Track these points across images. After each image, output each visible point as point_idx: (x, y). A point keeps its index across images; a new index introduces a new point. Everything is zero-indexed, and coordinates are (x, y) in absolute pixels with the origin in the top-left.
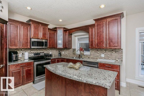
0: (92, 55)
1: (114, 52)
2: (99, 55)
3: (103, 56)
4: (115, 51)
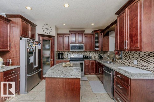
0: (124, 60)
1: (151, 58)
3: (136, 62)
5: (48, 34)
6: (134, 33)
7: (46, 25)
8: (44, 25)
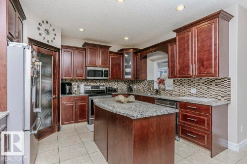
0: (176, 90)
1: (214, 85)
2: (186, 90)
3: (193, 91)
4: (216, 83)
5: (48, 41)
6: (206, 57)
7: (45, 22)
8: (41, 23)
